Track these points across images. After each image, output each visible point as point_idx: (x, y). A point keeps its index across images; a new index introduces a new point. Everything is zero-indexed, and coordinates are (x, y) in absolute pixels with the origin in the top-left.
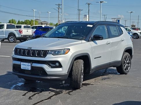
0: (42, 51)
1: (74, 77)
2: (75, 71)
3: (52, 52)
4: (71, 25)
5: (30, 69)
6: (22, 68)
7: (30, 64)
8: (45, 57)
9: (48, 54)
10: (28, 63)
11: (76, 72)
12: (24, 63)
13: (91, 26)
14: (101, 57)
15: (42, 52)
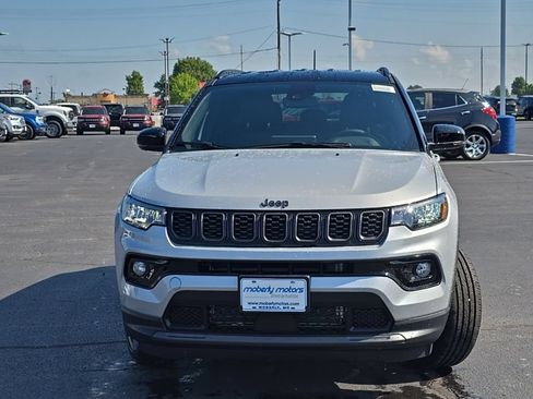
1: (460, 318)
5: (302, 308)
6: (246, 307)
7: (301, 283)
9: (389, 225)
10: (289, 281)
11: (466, 297)
12: (262, 283)
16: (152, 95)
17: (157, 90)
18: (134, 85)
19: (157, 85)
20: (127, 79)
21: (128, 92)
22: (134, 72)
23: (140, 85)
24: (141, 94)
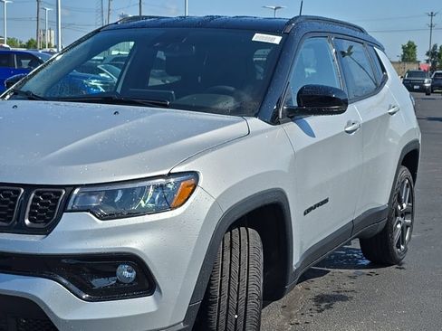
0: (29, 188)
2: (224, 303)
3: (91, 194)
4: (161, 31)
8: (46, 231)
9: (65, 210)
11: (232, 311)
13: (277, 40)
14: (326, 201)
15: (27, 195)
16: (423, 62)
17: (428, 58)
18: (408, 53)
19: (428, 54)
20: (403, 48)
21: (403, 59)
22: (409, 42)
23: (414, 54)
24: (414, 61)
